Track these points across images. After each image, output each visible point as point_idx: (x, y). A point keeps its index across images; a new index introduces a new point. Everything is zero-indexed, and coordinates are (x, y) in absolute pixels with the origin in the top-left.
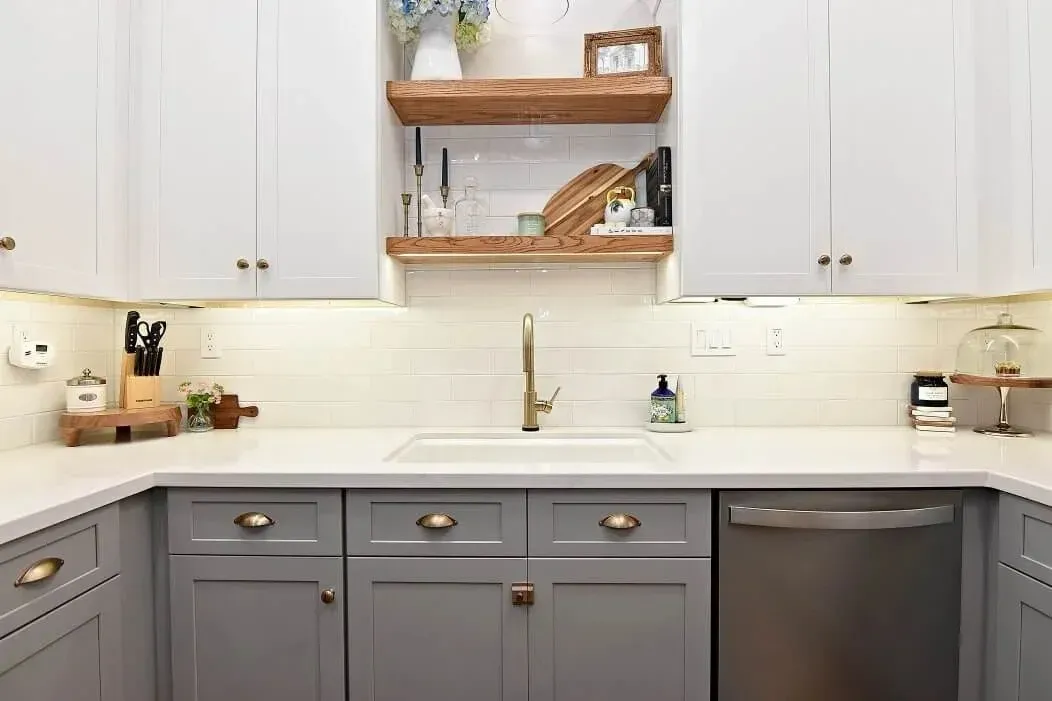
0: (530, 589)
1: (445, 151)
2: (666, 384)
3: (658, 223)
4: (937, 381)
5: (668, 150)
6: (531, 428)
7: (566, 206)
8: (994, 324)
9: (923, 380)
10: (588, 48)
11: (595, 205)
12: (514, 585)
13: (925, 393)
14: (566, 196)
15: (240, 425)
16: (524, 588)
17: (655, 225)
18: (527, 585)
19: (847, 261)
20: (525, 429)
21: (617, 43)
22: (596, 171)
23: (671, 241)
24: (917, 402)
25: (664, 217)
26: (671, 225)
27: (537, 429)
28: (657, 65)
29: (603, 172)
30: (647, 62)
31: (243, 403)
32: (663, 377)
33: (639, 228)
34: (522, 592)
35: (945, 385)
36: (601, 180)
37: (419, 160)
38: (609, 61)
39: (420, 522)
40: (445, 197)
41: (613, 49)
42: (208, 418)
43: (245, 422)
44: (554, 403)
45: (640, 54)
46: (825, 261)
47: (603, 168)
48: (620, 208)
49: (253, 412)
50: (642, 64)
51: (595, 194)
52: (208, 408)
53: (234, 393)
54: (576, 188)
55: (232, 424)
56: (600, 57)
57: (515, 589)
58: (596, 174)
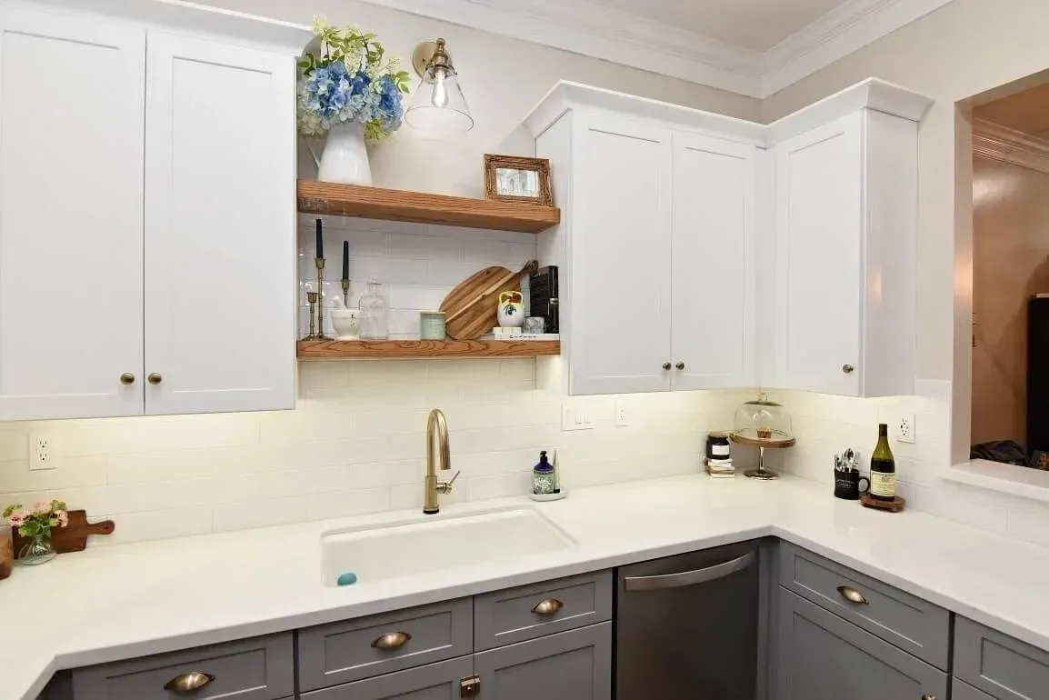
0: (477, 680)
1: (346, 244)
2: (546, 459)
3: (548, 330)
4: (723, 441)
5: (556, 269)
6: (431, 511)
7: (461, 303)
8: (756, 400)
9: (713, 440)
10: (488, 167)
11: (487, 303)
12: (462, 680)
13: (717, 450)
14: (463, 293)
15: (88, 544)
16: (472, 682)
17: (545, 332)
18: (474, 678)
19: (681, 366)
20: (425, 512)
21: (512, 167)
22: (488, 273)
23: (559, 346)
24: (710, 456)
25: (552, 326)
26: (558, 332)
27: (438, 511)
28: (547, 195)
29: (494, 274)
30: (538, 189)
31: (92, 518)
32: (544, 453)
33: (535, 335)
34: (471, 685)
35: (727, 443)
36: (493, 280)
37: (320, 254)
38: (507, 182)
39: (375, 645)
40: (346, 289)
41: (509, 171)
42: (49, 546)
43: (94, 542)
44: (453, 484)
45: (532, 181)
46: (668, 367)
47: (495, 270)
48: (513, 312)
49: (107, 527)
50: (533, 190)
51: (487, 293)
52: (49, 534)
53: (82, 509)
54: (470, 286)
55: (80, 545)
56: (497, 177)
57: (464, 684)
58: (489, 275)
